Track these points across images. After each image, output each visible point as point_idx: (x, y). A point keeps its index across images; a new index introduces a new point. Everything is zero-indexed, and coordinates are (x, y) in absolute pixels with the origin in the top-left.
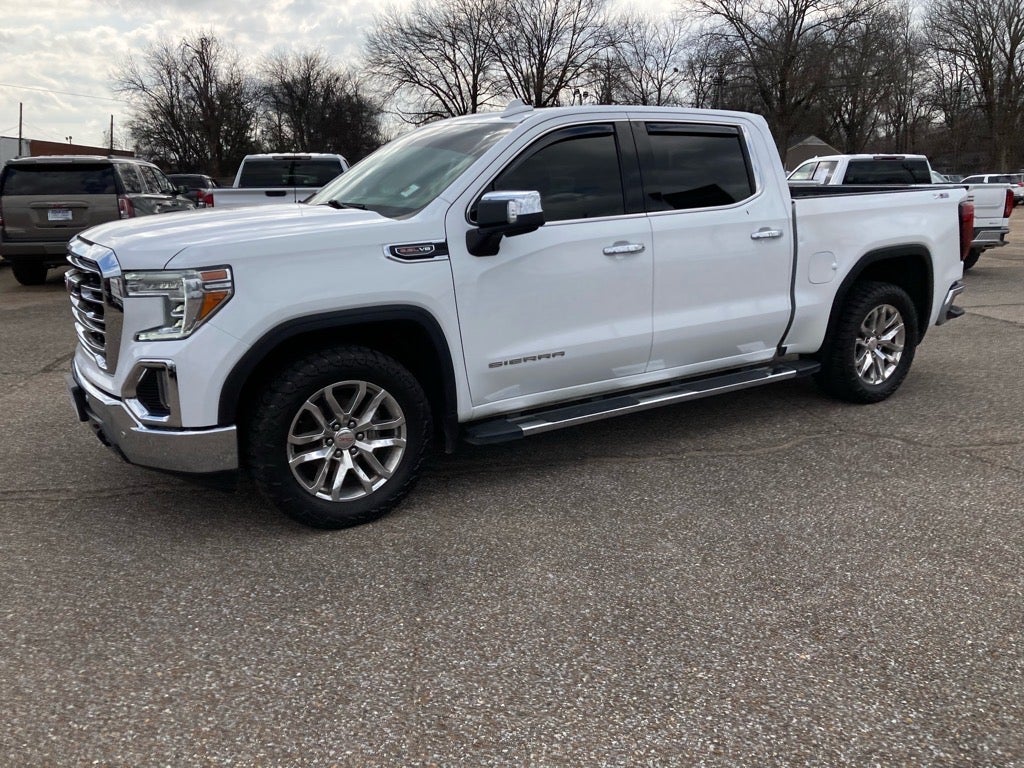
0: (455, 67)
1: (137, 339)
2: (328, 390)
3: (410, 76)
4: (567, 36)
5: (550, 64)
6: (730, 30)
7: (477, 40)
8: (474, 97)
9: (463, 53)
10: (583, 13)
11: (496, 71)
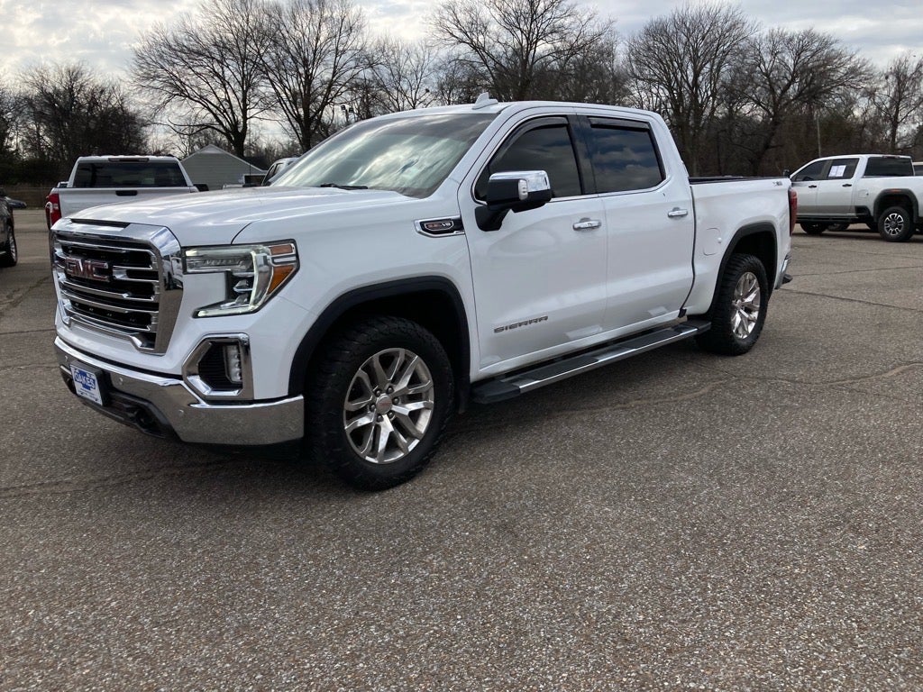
0: (224, 83)
1: (196, 316)
2: (376, 357)
3: (179, 90)
4: (330, 58)
5: (316, 83)
6: (474, 57)
7: (244, 59)
8: (244, 111)
9: (231, 72)
10: (344, 39)
11: (265, 88)
